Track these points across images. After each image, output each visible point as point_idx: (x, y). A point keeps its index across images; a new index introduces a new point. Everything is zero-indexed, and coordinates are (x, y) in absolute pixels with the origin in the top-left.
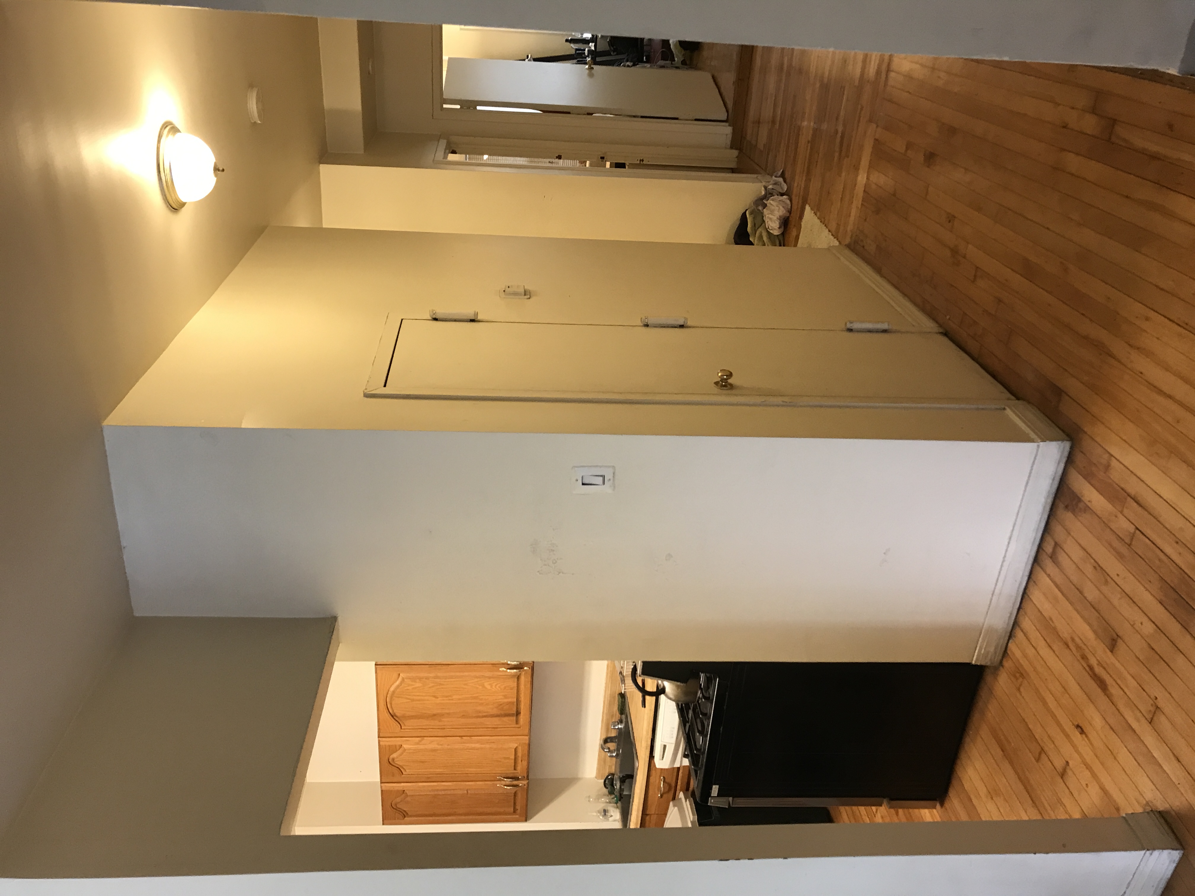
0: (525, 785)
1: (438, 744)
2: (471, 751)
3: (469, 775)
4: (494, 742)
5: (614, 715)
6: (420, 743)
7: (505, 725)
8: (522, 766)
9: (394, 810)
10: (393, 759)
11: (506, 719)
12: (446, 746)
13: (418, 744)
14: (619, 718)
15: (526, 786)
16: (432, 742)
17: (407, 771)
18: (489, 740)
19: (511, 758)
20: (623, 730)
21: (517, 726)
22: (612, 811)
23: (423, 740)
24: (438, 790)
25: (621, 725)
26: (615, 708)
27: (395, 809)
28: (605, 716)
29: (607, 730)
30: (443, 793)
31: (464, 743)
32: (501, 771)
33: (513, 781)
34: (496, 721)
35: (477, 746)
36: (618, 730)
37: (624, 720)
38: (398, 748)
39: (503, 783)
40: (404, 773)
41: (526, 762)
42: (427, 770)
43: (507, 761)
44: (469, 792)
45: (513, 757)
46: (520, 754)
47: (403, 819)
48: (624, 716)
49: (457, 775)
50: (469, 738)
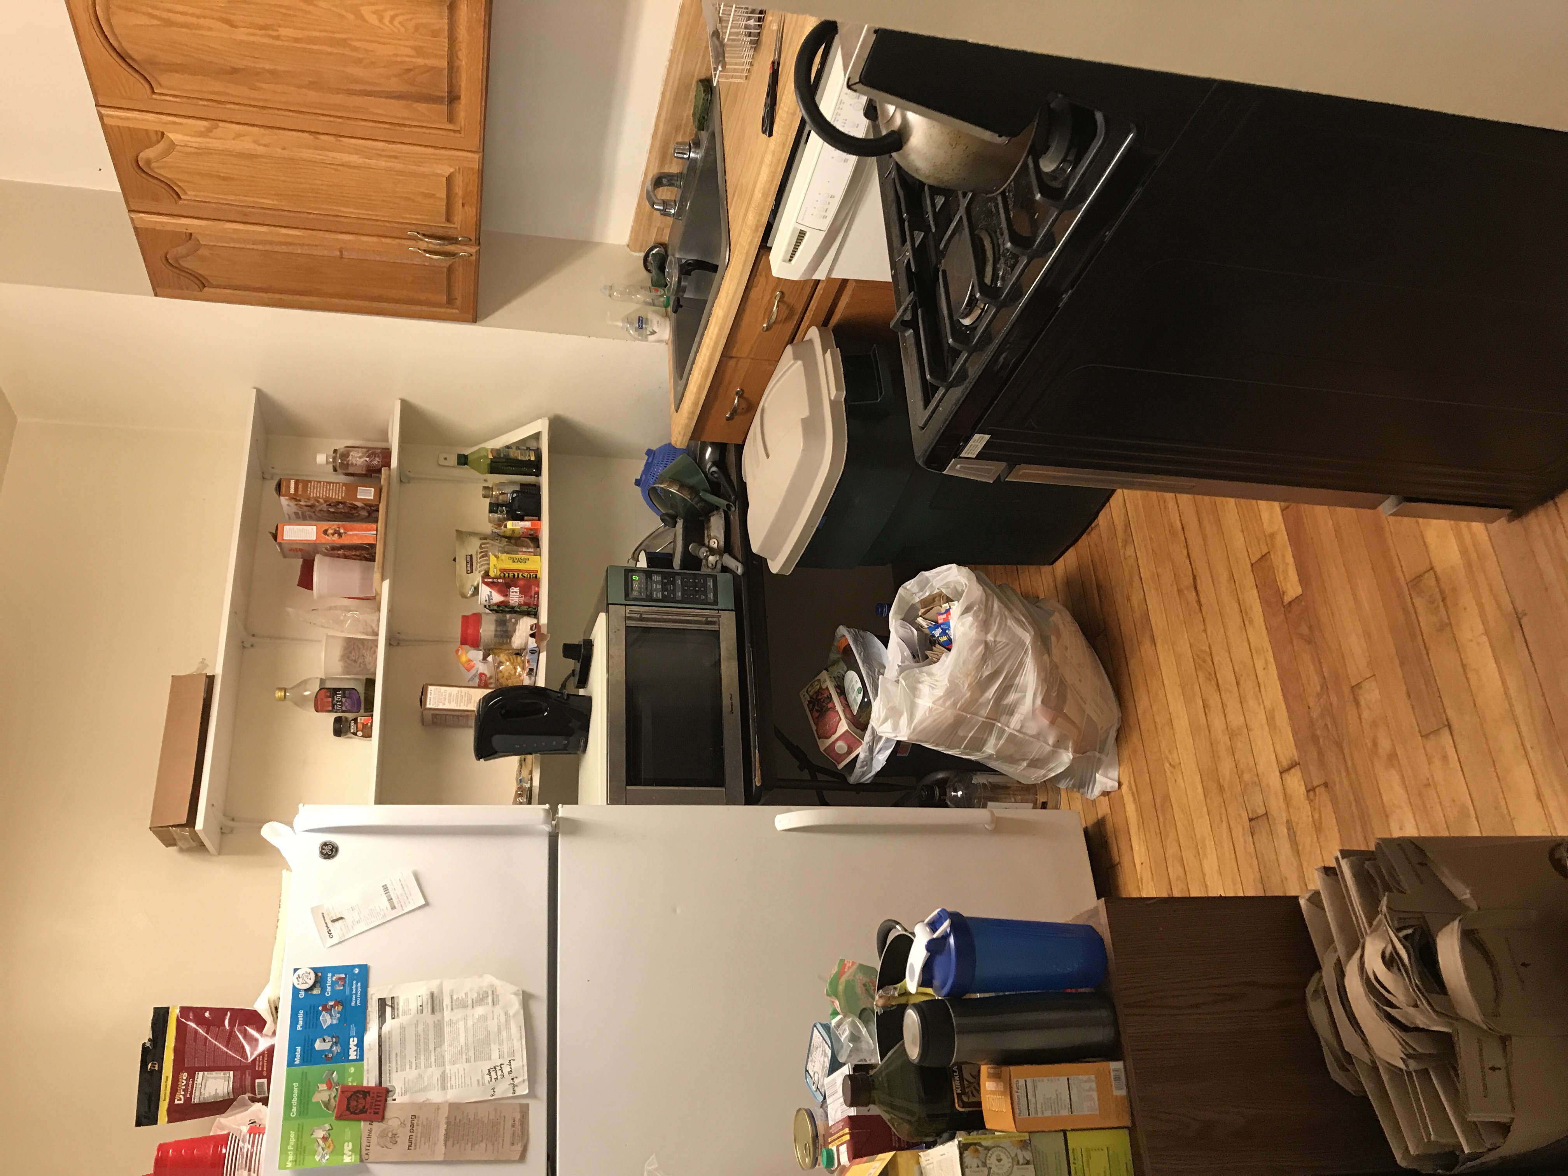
0: (471, 255)
1: (256, 142)
2: (339, 168)
3: (342, 219)
4: (396, 157)
5: (683, 127)
6: (210, 134)
7: (421, 121)
8: (465, 215)
9: (175, 270)
10: (148, 162)
11: (422, 107)
12: (279, 150)
13: (204, 134)
14: (693, 137)
15: (474, 258)
16: (241, 136)
17: (189, 193)
18: (383, 150)
19: (438, 195)
20: (699, 164)
21: (451, 127)
22: (655, 322)
23: (217, 127)
24: (271, 243)
25: (694, 152)
26: (688, 112)
27: (176, 268)
28: (661, 125)
29: (663, 158)
30: (284, 249)
31: (323, 149)
32: (417, 219)
33: (444, 245)
34: (396, 110)
35: (355, 159)
36: (688, 162)
37: (705, 143)
38: (154, 138)
39: (424, 245)
40: (182, 197)
41: (474, 210)
42: (238, 198)
43: (431, 201)
44: (345, 254)
45: (443, 195)
46: (459, 190)
47: (201, 291)
48: (704, 136)
49: (312, 216)
50: (332, 139)
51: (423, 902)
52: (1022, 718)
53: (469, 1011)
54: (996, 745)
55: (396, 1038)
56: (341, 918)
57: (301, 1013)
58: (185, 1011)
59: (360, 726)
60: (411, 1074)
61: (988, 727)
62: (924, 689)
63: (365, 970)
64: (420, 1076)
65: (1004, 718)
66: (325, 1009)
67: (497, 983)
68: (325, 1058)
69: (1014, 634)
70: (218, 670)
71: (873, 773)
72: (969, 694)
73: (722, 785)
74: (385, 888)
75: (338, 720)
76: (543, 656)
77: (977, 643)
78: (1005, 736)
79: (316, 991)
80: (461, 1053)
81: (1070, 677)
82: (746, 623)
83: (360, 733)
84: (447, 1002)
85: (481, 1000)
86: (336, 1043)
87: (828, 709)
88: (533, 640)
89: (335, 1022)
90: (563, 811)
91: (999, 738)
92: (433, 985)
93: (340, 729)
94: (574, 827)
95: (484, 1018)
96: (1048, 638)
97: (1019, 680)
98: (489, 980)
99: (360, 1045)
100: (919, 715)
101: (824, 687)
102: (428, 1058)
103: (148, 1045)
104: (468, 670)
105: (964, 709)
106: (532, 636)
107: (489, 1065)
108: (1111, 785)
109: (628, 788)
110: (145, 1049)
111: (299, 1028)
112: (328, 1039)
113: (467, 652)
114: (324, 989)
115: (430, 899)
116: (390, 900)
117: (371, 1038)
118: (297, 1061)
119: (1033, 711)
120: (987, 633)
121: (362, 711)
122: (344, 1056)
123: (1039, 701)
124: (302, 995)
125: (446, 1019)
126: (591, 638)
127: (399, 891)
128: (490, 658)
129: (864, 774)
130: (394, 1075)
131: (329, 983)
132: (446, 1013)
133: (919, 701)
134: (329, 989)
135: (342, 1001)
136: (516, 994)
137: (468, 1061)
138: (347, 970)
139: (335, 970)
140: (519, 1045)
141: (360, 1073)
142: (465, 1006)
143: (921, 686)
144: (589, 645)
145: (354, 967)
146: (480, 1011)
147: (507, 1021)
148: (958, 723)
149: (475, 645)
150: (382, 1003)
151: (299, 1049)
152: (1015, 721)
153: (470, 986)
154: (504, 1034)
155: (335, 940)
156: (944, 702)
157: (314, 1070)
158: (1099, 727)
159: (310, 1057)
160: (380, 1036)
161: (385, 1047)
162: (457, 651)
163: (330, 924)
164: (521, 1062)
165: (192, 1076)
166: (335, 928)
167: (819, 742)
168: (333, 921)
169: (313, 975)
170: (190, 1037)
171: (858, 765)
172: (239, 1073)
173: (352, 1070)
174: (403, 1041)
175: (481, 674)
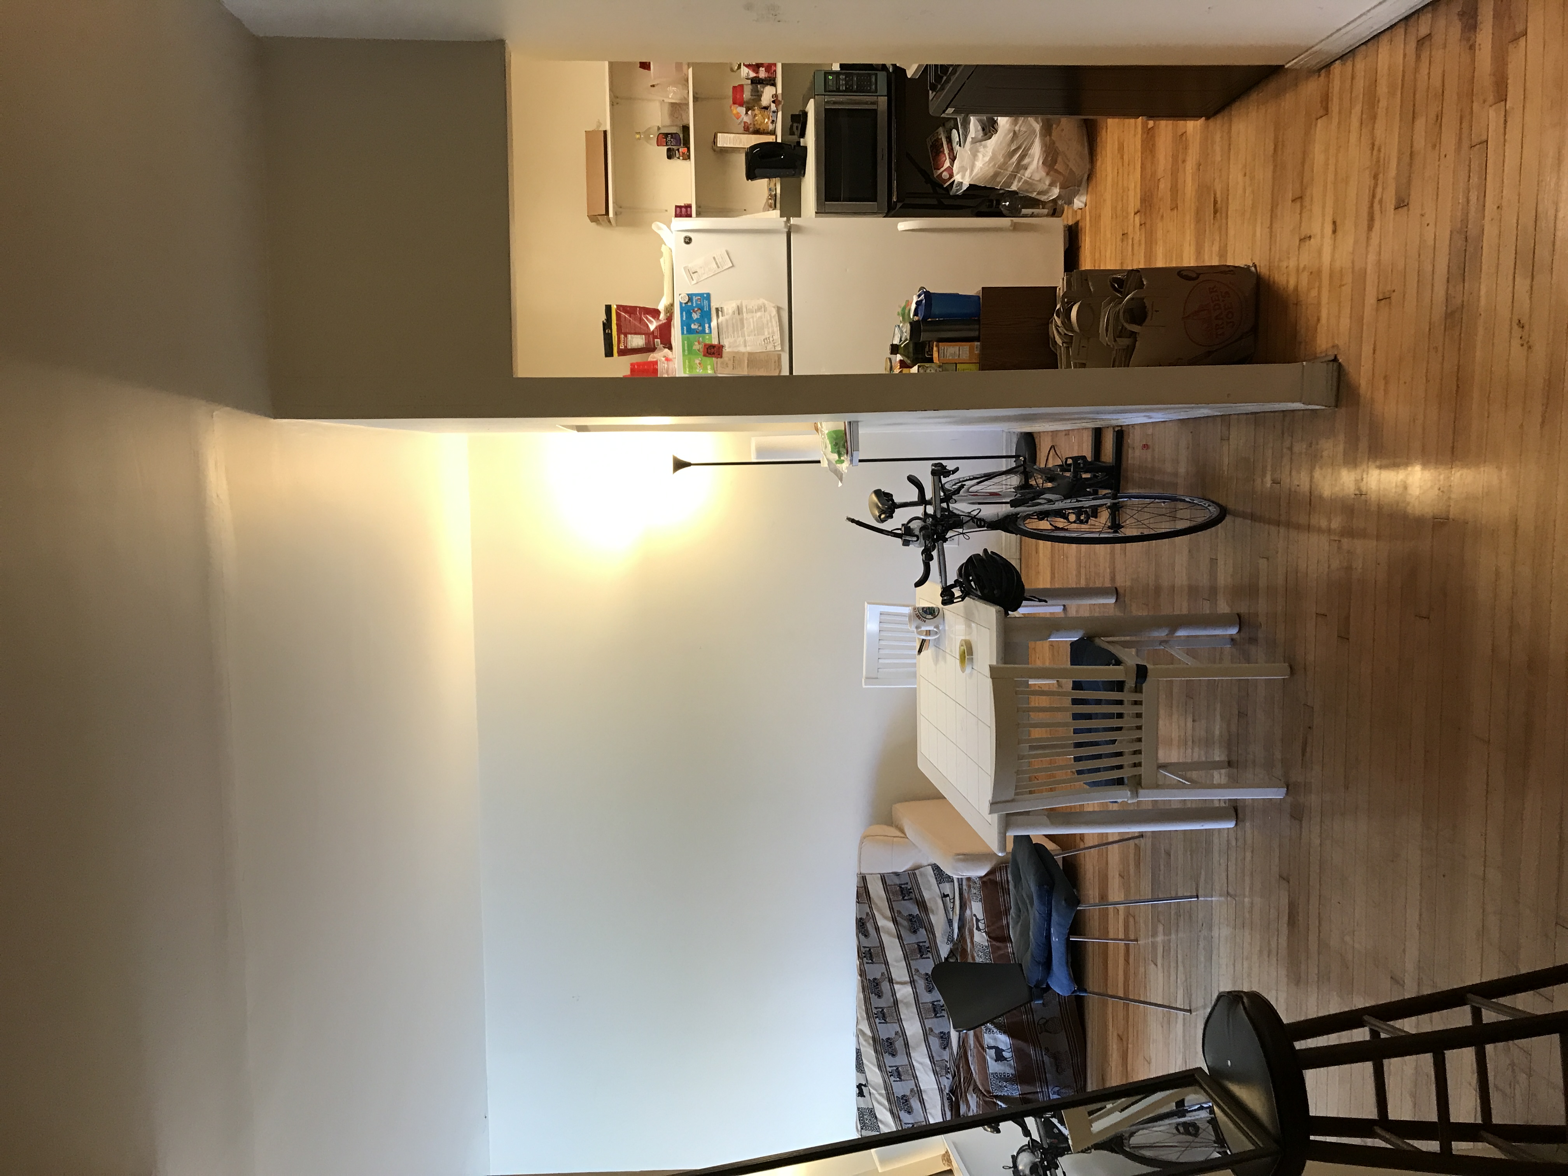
51: (731, 265)
52: (1032, 171)
53: (754, 314)
54: (1017, 185)
55: (724, 323)
56: (697, 272)
57: (684, 313)
58: (619, 307)
59: (681, 154)
60: (731, 340)
61: (1013, 176)
62: (980, 155)
63: (709, 295)
64: (735, 341)
65: (1022, 172)
66: (694, 311)
67: (766, 302)
68: (696, 332)
69: (1031, 126)
70: (608, 128)
71: (962, 191)
72: (1002, 160)
73: (875, 200)
74: (714, 258)
75: (669, 150)
76: (780, 114)
77: (1009, 131)
78: (1023, 180)
79: (689, 304)
80: (752, 332)
81: (1061, 146)
82: (893, 104)
83: (681, 158)
84: (744, 310)
85: (759, 309)
86: (700, 326)
87: (941, 152)
88: (774, 104)
89: (699, 317)
90: (793, 221)
91: (1019, 181)
92: (739, 303)
93: (670, 155)
94: (798, 229)
95: (761, 317)
96: (1052, 126)
97: (1031, 152)
98: (762, 301)
99: (710, 327)
100: (976, 171)
101: (940, 137)
102: (738, 334)
103: (605, 321)
104: (738, 119)
105: (1000, 167)
106: (774, 102)
107: (763, 337)
108: (1081, 205)
109: (826, 203)
110: (604, 324)
111: (684, 319)
112: (696, 324)
113: (737, 108)
114: (692, 303)
115: (734, 264)
116: (717, 264)
117: (714, 324)
118: (685, 333)
119: (1038, 168)
120: (1016, 126)
121: (682, 145)
122: (703, 331)
123: (1041, 163)
124: (684, 305)
125: (745, 317)
126: (806, 110)
127: (721, 260)
128: (750, 112)
129: (957, 191)
130: (725, 340)
131: (694, 301)
132: (744, 315)
133: (976, 163)
134: (694, 303)
135: (701, 308)
136: (774, 307)
137: (755, 335)
138: (701, 295)
139: (696, 295)
140: (777, 329)
141: (711, 338)
142: (753, 312)
143: (979, 154)
144: (805, 114)
145: (703, 294)
146: (759, 314)
147: (771, 319)
148: (996, 175)
149: (741, 105)
150: (717, 310)
151: (685, 327)
152: (1028, 173)
153: (754, 303)
154: (770, 324)
155: (695, 282)
156: (989, 164)
157: (692, 336)
158: (1077, 174)
159: (690, 331)
160: (718, 324)
161: (720, 327)
162: (731, 107)
163: (692, 275)
164: (777, 336)
165: (626, 336)
166: (694, 276)
167: (934, 171)
168: (693, 273)
169: (687, 297)
170: (623, 319)
171: (954, 186)
172: (647, 336)
173: (707, 337)
174: (727, 326)
175: (745, 123)
